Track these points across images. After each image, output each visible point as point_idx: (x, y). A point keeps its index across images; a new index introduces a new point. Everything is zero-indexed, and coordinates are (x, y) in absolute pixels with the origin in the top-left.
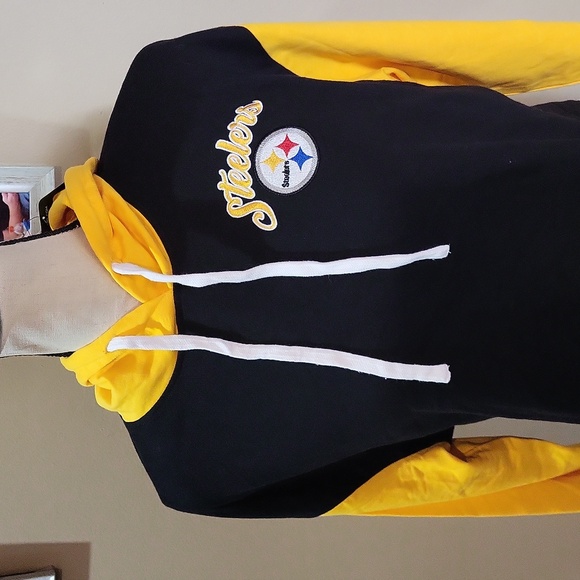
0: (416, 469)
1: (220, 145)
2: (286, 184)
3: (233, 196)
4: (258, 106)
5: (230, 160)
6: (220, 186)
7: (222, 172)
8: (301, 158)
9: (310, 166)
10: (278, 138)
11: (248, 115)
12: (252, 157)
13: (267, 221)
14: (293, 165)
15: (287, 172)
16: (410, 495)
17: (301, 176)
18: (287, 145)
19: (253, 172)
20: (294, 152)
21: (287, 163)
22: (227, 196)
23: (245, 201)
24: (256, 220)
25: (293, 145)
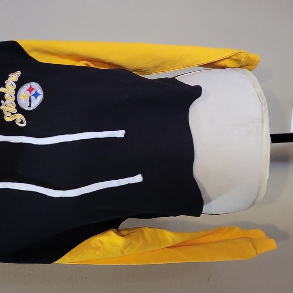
0: (100, 241)
1: (1, 90)
2: (30, 106)
3: (7, 112)
4: (19, 73)
5: (6, 96)
6: (2, 107)
7: (2, 101)
8: (36, 95)
9: (40, 98)
10: (27, 86)
11: (14, 77)
12: (16, 95)
13: (22, 122)
14: (33, 98)
15: (30, 101)
16: (97, 253)
17: (36, 102)
18: (30, 90)
19: (16, 101)
20: (33, 92)
21: (30, 97)
22: (5, 113)
23: (12, 114)
24: (17, 123)
25: (33, 89)
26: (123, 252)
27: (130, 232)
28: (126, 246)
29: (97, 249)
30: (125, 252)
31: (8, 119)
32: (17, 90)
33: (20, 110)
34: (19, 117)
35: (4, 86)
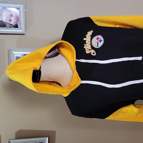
0: (126, 109)
1: (85, 39)
2: (98, 46)
4: (92, 31)
6: (84, 47)
7: (85, 44)
8: (100, 41)
9: (102, 42)
10: (96, 37)
11: (90, 33)
12: (91, 41)
13: (94, 54)
15: (98, 44)
16: (125, 115)
17: (100, 44)
18: (98, 39)
19: (91, 44)
20: (99, 40)
21: (98, 42)
22: (86, 49)
23: (89, 50)
25: (99, 38)
26: (137, 115)
27: (140, 106)
28: (139, 113)
29: (125, 113)
30: (138, 115)
31: (87, 52)
32: (91, 39)
33: (93, 48)
34: (93, 51)
35: (85, 37)
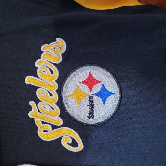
1: (29, 80)
2: (91, 116)
3: (43, 123)
5: (39, 94)
6: (31, 115)
7: (32, 103)
8: (104, 94)
12: (60, 92)
13: (74, 144)
14: (97, 100)
15: (91, 105)
18: (90, 82)
20: (97, 88)
21: (91, 97)
22: (38, 122)
23: (54, 127)
24: (65, 143)
25: (98, 82)
32: (61, 81)
34: (69, 134)
35: (34, 72)
